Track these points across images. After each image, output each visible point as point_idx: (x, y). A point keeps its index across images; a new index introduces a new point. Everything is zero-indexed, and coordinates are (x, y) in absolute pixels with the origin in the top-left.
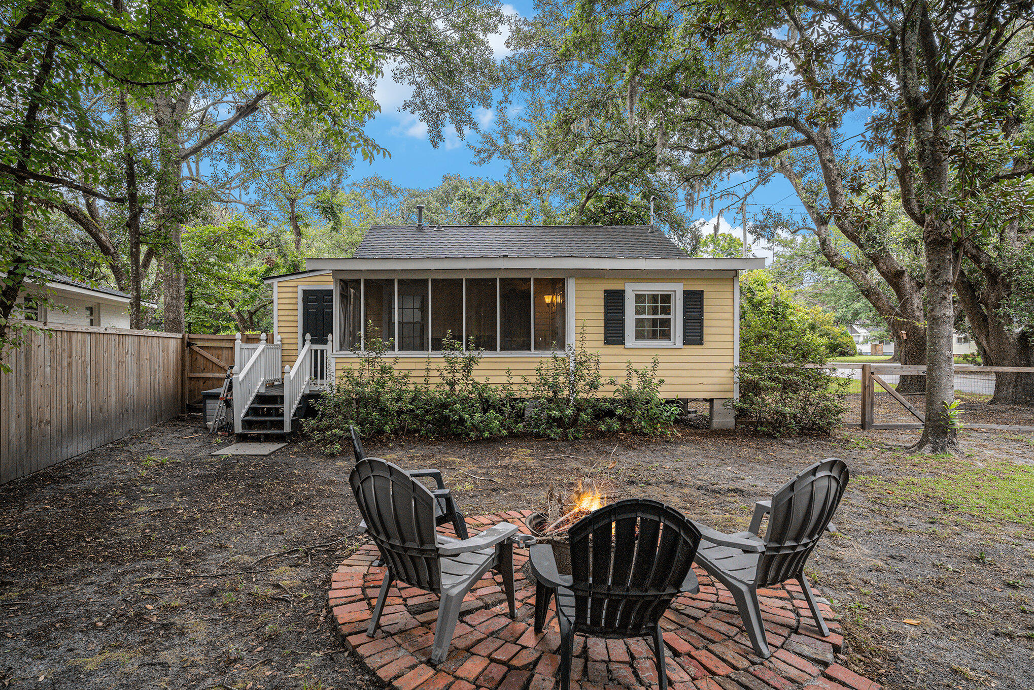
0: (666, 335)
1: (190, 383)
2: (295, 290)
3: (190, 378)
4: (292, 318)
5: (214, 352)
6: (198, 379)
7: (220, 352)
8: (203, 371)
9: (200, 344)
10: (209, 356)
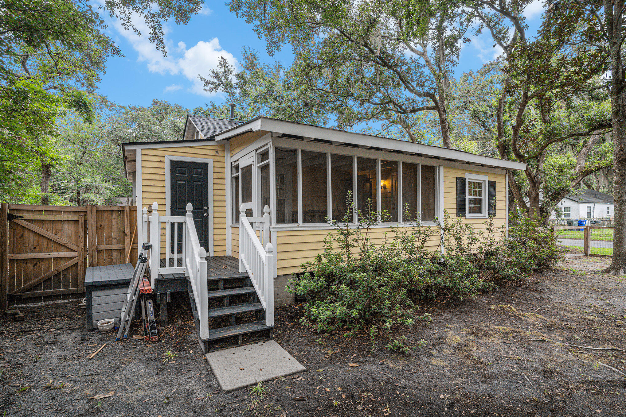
0: (479, 211)
1: (12, 268)
2: (162, 159)
3: (12, 261)
4: (158, 189)
5: (50, 226)
6: (26, 260)
7: (59, 226)
8: (34, 250)
9: (27, 216)
10: (43, 232)
